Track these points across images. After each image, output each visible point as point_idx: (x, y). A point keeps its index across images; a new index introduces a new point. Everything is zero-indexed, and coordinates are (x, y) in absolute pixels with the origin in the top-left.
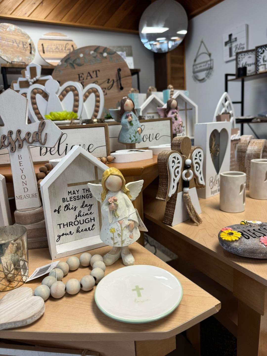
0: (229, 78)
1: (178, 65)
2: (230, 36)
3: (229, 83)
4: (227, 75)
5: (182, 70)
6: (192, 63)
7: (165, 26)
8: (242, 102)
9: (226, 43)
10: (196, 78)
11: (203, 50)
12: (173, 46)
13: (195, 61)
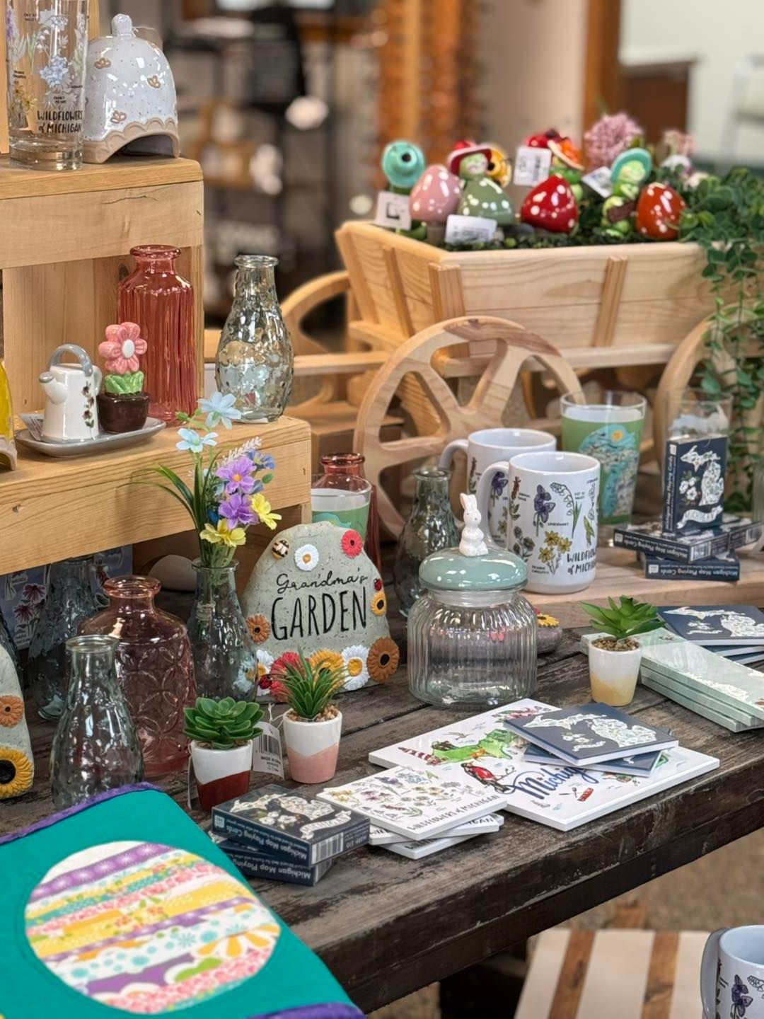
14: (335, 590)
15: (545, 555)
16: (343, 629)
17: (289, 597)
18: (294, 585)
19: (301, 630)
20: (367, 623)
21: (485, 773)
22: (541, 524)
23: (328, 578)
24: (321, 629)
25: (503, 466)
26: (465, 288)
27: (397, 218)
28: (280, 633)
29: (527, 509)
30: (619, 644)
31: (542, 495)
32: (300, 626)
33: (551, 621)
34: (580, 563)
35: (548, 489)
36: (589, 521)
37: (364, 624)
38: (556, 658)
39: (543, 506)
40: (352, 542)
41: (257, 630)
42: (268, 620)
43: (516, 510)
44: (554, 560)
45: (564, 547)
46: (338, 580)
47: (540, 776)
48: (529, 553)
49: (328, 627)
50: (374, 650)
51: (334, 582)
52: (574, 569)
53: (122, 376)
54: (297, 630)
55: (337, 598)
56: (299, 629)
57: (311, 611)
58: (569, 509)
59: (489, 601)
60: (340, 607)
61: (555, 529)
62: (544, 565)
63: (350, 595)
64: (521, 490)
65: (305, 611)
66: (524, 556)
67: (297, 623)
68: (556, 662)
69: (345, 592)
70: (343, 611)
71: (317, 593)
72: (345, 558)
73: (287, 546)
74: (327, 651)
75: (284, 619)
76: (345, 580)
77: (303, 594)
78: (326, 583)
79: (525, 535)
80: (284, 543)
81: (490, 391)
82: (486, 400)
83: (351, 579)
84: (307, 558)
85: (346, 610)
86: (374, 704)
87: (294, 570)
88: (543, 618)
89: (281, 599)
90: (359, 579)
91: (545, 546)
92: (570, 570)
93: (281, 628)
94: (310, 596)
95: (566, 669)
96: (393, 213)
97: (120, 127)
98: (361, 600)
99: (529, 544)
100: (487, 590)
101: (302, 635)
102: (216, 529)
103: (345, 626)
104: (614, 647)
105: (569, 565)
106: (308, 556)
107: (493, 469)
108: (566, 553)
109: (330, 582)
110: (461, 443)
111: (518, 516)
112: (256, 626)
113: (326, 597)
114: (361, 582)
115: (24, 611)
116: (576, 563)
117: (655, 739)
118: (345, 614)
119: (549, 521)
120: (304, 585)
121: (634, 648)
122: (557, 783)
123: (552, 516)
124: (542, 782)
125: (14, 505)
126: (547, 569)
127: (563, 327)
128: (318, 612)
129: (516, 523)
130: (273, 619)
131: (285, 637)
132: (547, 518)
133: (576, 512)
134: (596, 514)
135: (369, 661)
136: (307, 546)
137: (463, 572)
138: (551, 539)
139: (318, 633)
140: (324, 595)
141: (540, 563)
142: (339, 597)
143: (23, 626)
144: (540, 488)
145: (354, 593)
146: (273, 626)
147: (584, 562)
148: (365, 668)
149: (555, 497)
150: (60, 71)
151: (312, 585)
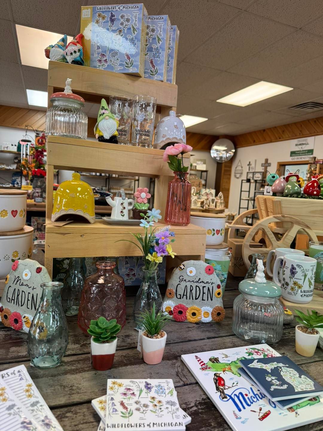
0: (243, 181)
1: (228, 169)
2: (250, 162)
3: (243, 184)
4: (242, 180)
5: (230, 171)
6: (235, 169)
7: (226, 147)
8: (249, 192)
9: (248, 165)
10: (235, 176)
11: (240, 164)
12: (229, 156)
13: (236, 168)
14: (201, 285)
15: (292, 289)
16: (203, 300)
17: (183, 284)
18: (185, 280)
19: (187, 297)
20: (213, 299)
21: (222, 382)
22: (292, 278)
23: (199, 280)
24: (194, 298)
25: (282, 257)
26: (282, 207)
27: (269, 192)
28: (179, 296)
29: (288, 272)
30: (309, 330)
31: (293, 268)
32: (186, 295)
33: (290, 312)
34: (306, 294)
35: (295, 266)
36: (311, 280)
37: (212, 300)
38: (289, 327)
39: (293, 272)
40: (210, 270)
41: (170, 293)
42: (175, 291)
43: (284, 272)
44: (296, 291)
45: (300, 287)
46: (203, 282)
47: (247, 393)
48: (287, 287)
49: (197, 298)
50: (215, 310)
51: (201, 282)
52: (303, 296)
53: (140, 203)
54: (185, 297)
55: (201, 288)
56: (186, 296)
57: (191, 291)
58: (302, 274)
59: (265, 301)
60: (202, 291)
61: (297, 280)
62: (292, 292)
63: (207, 288)
64: (286, 265)
65: (189, 291)
66: (285, 288)
67: (185, 294)
68: (289, 328)
69: (205, 287)
70: (204, 293)
71: (194, 285)
72: (206, 274)
73: (184, 266)
74: (196, 306)
75: (181, 291)
76: (205, 282)
77: (189, 284)
78: (198, 282)
79: (286, 281)
80: (183, 265)
81: (287, 237)
82: (286, 240)
83: (207, 283)
84: (191, 272)
85: (205, 293)
86: (208, 330)
87: (186, 275)
88: (287, 311)
89: (180, 284)
90: (211, 283)
91: (293, 286)
92: (302, 296)
93: (179, 295)
94: (191, 286)
95: (291, 332)
96: (268, 191)
97: (164, 139)
98: (211, 291)
99: (287, 284)
100: (265, 297)
101: (187, 299)
102: (152, 256)
103: (204, 299)
104: (306, 331)
105: (302, 294)
106: (191, 271)
107: (280, 258)
108: (301, 289)
109: (199, 282)
110: (274, 251)
111: (284, 274)
112: (170, 292)
113: (197, 287)
114: (212, 284)
115: (128, 275)
116: (304, 294)
117: (314, 389)
118: (204, 294)
119: (295, 277)
120: (189, 281)
121: (315, 333)
122: (254, 401)
123: (296, 276)
124: (246, 397)
125: (81, 235)
126: (293, 294)
127: (315, 223)
128: (194, 291)
129: (284, 276)
130: (176, 291)
131: (180, 298)
132: (294, 276)
133: (305, 276)
134: (314, 278)
135: (212, 313)
136: (191, 268)
137: (256, 289)
138: (295, 283)
139: (193, 299)
140: (196, 286)
141: (290, 291)
142: (202, 288)
143: (128, 279)
144: (292, 265)
145: (208, 287)
146: (176, 294)
147: (307, 294)
148: (210, 316)
149: (298, 269)
150: (143, 117)
151: (192, 281)
